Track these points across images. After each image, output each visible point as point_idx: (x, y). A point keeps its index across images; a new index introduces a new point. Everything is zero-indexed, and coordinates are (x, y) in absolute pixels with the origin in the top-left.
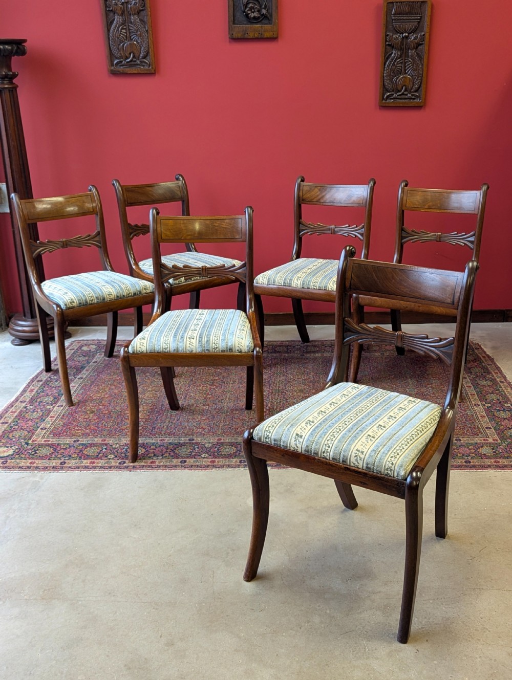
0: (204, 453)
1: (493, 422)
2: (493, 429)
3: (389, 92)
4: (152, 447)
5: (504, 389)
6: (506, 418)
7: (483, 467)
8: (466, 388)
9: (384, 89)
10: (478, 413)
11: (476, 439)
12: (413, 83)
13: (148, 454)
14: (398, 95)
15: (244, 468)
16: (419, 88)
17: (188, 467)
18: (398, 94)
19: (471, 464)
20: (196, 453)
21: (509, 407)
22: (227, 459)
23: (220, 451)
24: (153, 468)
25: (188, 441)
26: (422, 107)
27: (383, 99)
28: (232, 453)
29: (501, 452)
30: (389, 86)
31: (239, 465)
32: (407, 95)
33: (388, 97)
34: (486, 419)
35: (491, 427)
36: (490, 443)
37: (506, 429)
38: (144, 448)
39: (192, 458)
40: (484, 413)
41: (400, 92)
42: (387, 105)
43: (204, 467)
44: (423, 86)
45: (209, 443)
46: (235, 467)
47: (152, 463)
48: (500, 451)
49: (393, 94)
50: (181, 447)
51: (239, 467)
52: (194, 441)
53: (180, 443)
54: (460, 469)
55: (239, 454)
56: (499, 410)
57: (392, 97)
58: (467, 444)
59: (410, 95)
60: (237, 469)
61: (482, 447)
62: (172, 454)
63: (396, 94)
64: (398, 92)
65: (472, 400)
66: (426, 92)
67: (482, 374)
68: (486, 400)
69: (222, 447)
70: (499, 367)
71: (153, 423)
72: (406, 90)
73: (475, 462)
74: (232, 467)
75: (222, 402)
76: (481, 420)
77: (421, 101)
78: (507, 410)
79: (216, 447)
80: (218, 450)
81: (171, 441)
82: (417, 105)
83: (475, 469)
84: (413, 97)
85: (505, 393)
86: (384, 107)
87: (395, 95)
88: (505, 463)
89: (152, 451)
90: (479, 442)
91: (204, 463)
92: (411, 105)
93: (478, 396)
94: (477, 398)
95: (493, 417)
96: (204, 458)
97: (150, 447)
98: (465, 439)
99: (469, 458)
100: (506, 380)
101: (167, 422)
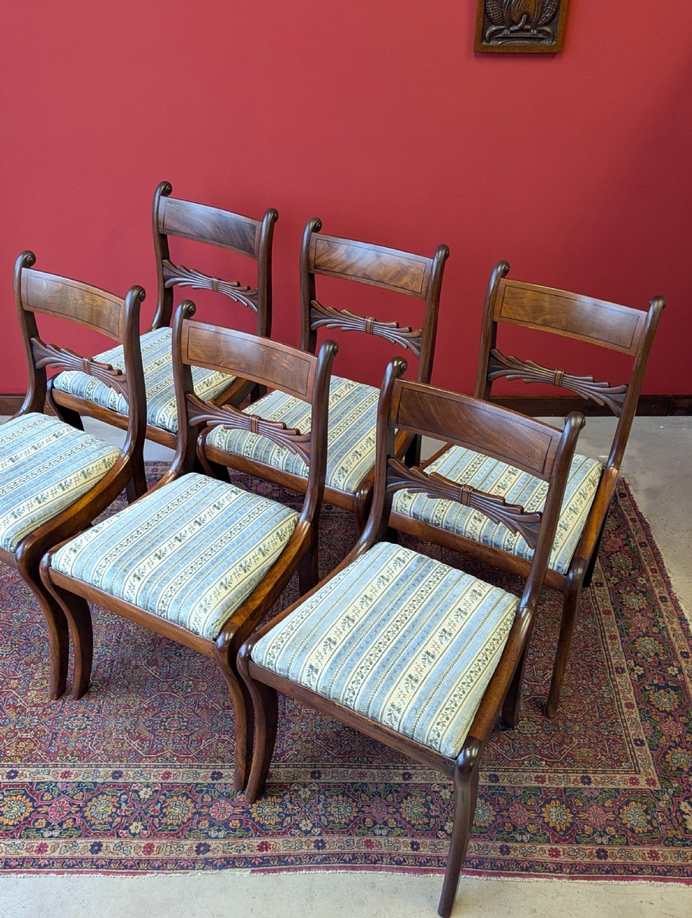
0: (135, 820)
1: (647, 724)
2: (646, 745)
3: (495, 24)
4: (47, 797)
5: (667, 620)
6: (670, 713)
7: (630, 872)
8: (603, 616)
9: (486, 20)
10: (621, 695)
11: (618, 776)
12: (543, 8)
13: (37, 820)
14: (512, 32)
15: (203, 869)
16: (554, 16)
17: (102, 866)
18: (511, 29)
19: (609, 860)
20: (122, 816)
21: (676, 676)
22: (175, 840)
23: (165, 815)
24: (40, 867)
25: (110, 779)
26: (556, 53)
27: (483, 38)
28: (185, 820)
29: (661, 824)
30: (493, 14)
31: (195, 861)
32: (528, 30)
33: (493, 34)
34: (636, 714)
35: (644, 739)
36: (641, 791)
37: (670, 748)
38: (32, 800)
39: (112, 835)
40: (632, 693)
41: (517, 24)
42: (489, 50)
43: (131, 867)
44: (562, 13)
45: (147, 786)
46: (187, 868)
47: (41, 849)
48: (660, 820)
49: (503, 30)
50: (97, 797)
51: (194, 868)
52: (121, 780)
53: (95, 784)
54: (588, 879)
55: (198, 822)
56: (658, 687)
57: (501, 35)
58: (603, 791)
59: (535, 32)
60: (192, 872)
61: (627, 804)
62: (79, 821)
63: (508, 28)
64: (511, 26)
65: (612, 654)
66: (566, 26)
67: (630, 575)
68: (636, 653)
69: (168, 800)
70: (659, 553)
71: (54, 719)
72: (528, 21)
73: (616, 855)
74: (182, 868)
75: (180, 655)
76: (627, 717)
77: (554, 43)
78: (672, 688)
79: (158, 802)
80: (162, 809)
81: (80, 779)
82: (547, 51)
83: (616, 879)
84: (540, 36)
85: (668, 635)
86: (483, 53)
87: (506, 32)
88: (669, 861)
89: (45, 809)
90: (622, 786)
91: (133, 854)
92: (536, 51)
93: (622, 641)
94: (621, 649)
95: (648, 709)
96: (134, 835)
97: (42, 800)
98: (598, 777)
99: (605, 840)
100: (670, 592)
101: (80, 716)
